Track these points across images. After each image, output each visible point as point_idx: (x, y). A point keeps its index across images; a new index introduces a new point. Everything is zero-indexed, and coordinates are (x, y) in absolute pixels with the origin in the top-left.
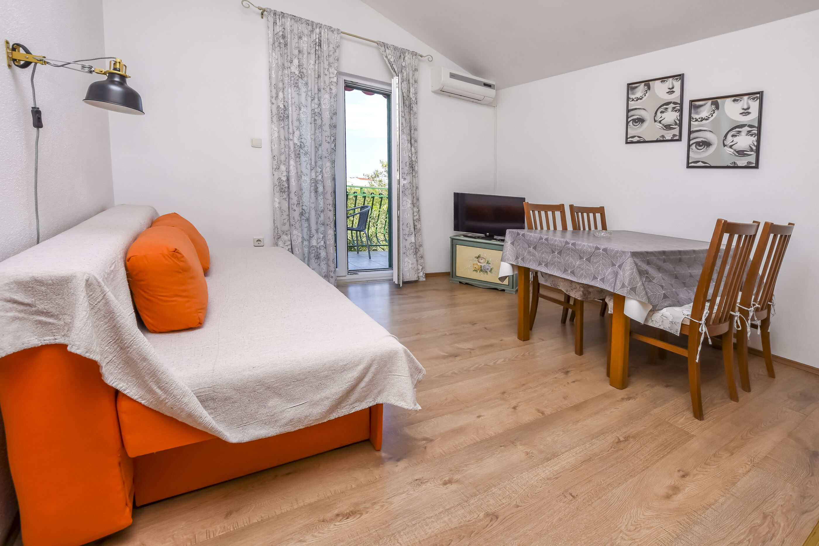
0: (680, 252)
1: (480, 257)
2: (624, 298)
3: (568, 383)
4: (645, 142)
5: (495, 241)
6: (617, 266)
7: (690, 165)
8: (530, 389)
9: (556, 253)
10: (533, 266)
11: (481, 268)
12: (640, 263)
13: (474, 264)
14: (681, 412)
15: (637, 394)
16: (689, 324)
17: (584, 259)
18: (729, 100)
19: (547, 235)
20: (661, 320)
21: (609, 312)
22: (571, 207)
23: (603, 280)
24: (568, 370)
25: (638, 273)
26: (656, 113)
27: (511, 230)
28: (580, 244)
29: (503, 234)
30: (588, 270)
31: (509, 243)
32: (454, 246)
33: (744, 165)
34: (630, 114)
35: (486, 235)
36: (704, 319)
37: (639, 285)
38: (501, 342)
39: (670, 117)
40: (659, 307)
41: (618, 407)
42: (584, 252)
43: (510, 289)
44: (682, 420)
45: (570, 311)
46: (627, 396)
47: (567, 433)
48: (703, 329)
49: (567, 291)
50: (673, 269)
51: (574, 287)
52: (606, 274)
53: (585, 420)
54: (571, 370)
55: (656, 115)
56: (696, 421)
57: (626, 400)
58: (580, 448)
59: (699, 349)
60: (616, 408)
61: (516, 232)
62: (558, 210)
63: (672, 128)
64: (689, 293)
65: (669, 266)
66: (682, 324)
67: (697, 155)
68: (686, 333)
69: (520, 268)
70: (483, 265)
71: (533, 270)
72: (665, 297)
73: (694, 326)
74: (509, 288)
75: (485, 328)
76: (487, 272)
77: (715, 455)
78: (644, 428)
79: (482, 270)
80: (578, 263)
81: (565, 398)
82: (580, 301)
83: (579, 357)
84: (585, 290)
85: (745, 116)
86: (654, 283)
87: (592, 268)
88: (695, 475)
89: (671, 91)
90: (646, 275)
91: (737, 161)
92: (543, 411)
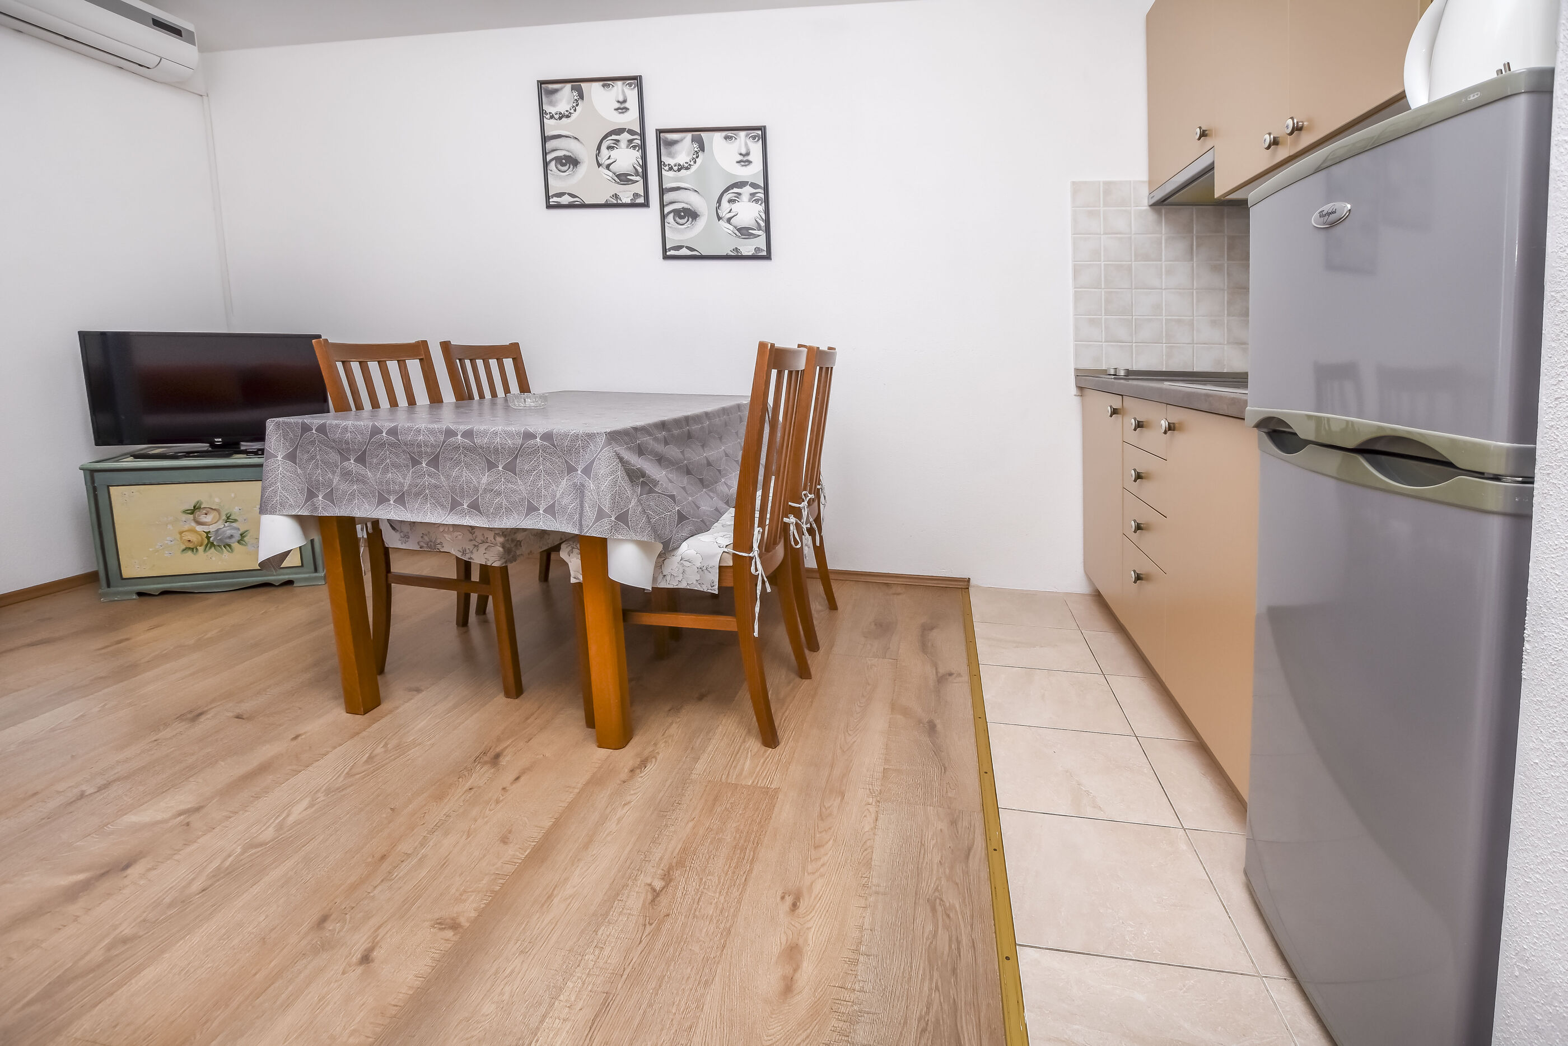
0: (687, 419)
1: (199, 508)
2: (603, 542)
3: (504, 789)
4: (584, 206)
5: (245, 456)
6: (579, 472)
7: (668, 254)
8: (405, 864)
9: (424, 465)
10: (363, 510)
11: (208, 538)
12: (627, 455)
13: (181, 533)
14: (741, 746)
15: (655, 744)
16: (731, 564)
17: (500, 468)
18: (718, 136)
19: (391, 421)
20: (681, 571)
21: (573, 581)
22: (446, 346)
23: (551, 510)
24: (498, 750)
25: (626, 478)
26: (599, 148)
27: (281, 419)
28: (485, 433)
29: (259, 435)
30: (514, 491)
31: (279, 458)
32: (99, 492)
33: (750, 254)
34: (550, 145)
35: (212, 445)
36: (755, 546)
37: (633, 504)
38: (295, 743)
39: (626, 158)
40: (673, 543)
41: (628, 798)
42: (496, 450)
43: (307, 575)
44: (748, 762)
45: (474, 598)
46: (639, 760)
47: (534, 952)
48: (758, 569)
49: (464, 552)
50: (681, 456)
51: (479, 539)
52: (558, 496)
53: (567, 879)
54: (506, 747)
55: (599, 152)
56: (769, 754)
57: (638, 771)
58: (576, 978)
59: (757, 609)
60: (625, 805)
61: (297, 424)
62: (413, 356)
63: (631, 180)
64: (712, 498)
65: (673, 451)
66: (720, 567)
67: (679, 234)
68: (729, 583)
69: (323, 522)
70: (212, 528)
71: (364, 521)
72: (682, 517)
73: (741, 564)
74: (304, 573)
75: (239, 717)
76: (229, 546)
77: (821, 817)
78: (691, 824)
79: (210, 543)
80: (484, 480)
81: (504, 840)
82: (501, 568)
83: (516, 701)
84: (508, 540)
85: (744, 167)
86: (659, 493)
87: (521, 487)
88: (810, 887)
89: (622, 108)
90: (642, 479)
91: (741, 246)
92: (452, 919)
